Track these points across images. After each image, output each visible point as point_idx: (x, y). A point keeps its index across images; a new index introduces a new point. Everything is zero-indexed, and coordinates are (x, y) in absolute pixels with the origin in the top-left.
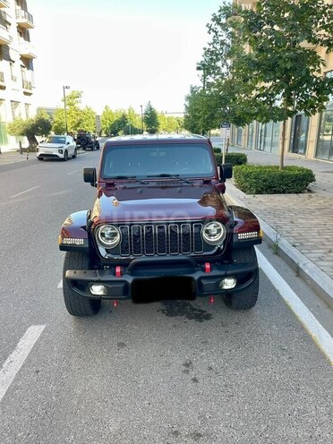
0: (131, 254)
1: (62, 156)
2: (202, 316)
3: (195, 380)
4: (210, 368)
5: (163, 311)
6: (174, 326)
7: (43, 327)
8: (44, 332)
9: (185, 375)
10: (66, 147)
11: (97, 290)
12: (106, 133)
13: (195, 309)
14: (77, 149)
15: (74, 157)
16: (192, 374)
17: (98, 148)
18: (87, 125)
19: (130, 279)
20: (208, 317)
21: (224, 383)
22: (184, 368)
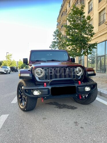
0: (49, 79)
1: (5, 72)
2: (73, 108)
3: (82, 128)
4: (86, 123)
5: (57, 108)
6: (64, 111)
7: (8, 115)
8: (8, 116)
9: (77, 127)
10: (7, 69)
11: (36, 93)
12: (19, 68)
13: (69, 106)
14: (10, 71)
15: (9, 73)
16: (80, 126)
17: (17, 71)
18: (13, 65)
19: (50, 88)
20: (76, 108)
21: (95, 128)
22: (75, 124)
